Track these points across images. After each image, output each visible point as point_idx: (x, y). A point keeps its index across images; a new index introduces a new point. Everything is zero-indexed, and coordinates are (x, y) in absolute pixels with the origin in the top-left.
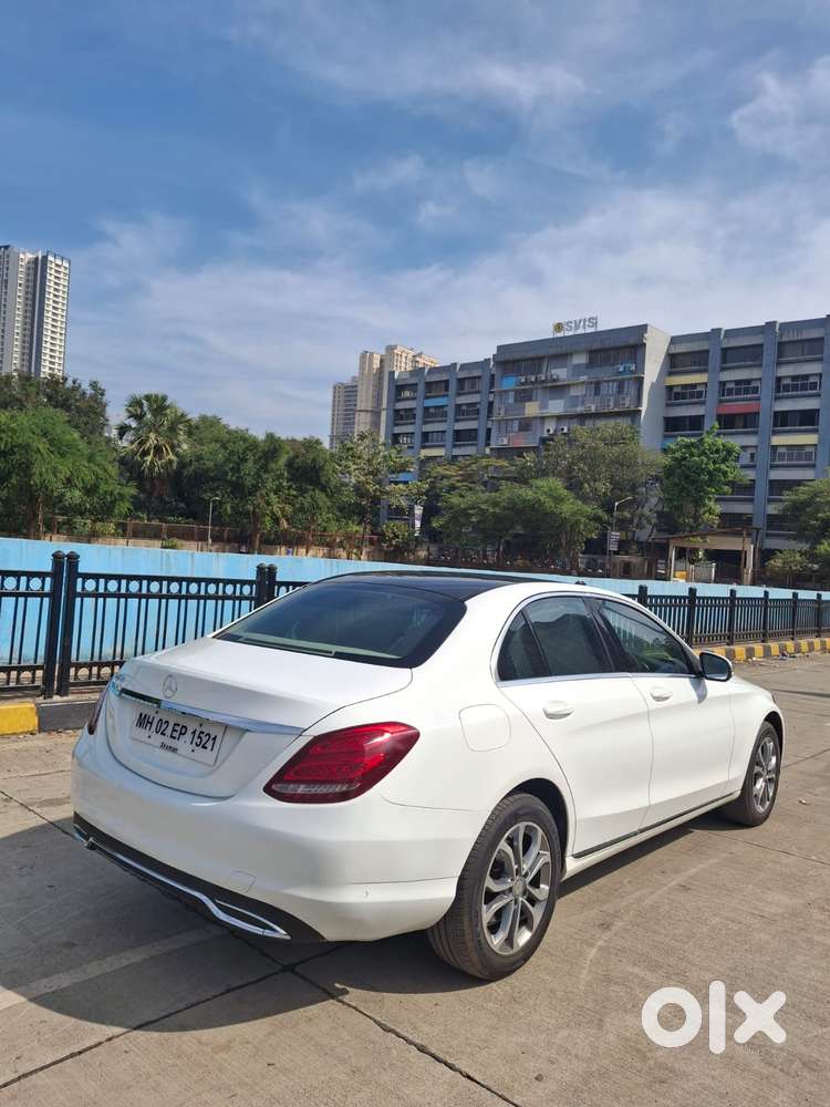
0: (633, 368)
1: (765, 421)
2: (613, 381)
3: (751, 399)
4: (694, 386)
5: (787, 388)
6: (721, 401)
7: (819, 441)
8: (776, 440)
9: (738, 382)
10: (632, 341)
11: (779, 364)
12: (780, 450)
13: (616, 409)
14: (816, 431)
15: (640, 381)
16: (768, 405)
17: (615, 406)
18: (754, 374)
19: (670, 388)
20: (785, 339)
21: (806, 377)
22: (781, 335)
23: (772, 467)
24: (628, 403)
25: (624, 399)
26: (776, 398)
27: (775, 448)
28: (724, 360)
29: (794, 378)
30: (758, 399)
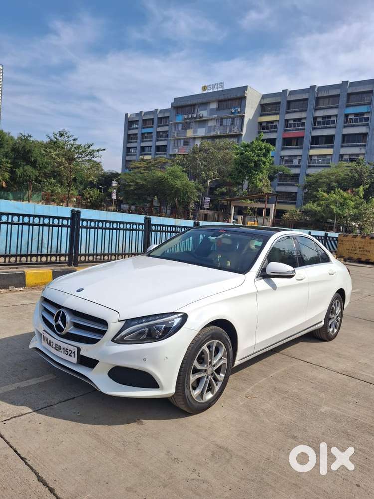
0: (239, 110)
1: (307, 141)
2: (230, 118)
3: (300, 129)
4: (272, 122)
5: (319, 123)
6: (285, 131)
7: (334, 152)
8: (312, 152)
9: (295, 120)
10: (239, 95)
11: (316, 109)
12: (314, 158)
13: (230, 133)
14: (332, 147)
15: (243, 117)
16: (309, 132)
17: (230, 131)
18: (303, 115)
19: (261, 123)
20: (320, 95)
21: (329, 117)
22: (318, 93)
23: (309, 167)
24: (236, 130)
25: (234, 128)
26: (314, 129)
27: (311, 156)
28: (288, 107)
29: (323, 117)
30: (304, 129)
